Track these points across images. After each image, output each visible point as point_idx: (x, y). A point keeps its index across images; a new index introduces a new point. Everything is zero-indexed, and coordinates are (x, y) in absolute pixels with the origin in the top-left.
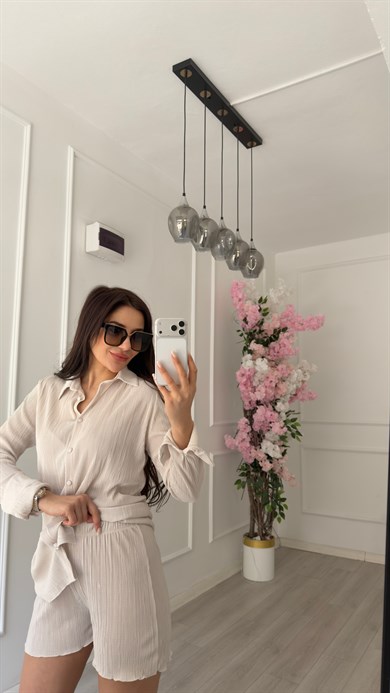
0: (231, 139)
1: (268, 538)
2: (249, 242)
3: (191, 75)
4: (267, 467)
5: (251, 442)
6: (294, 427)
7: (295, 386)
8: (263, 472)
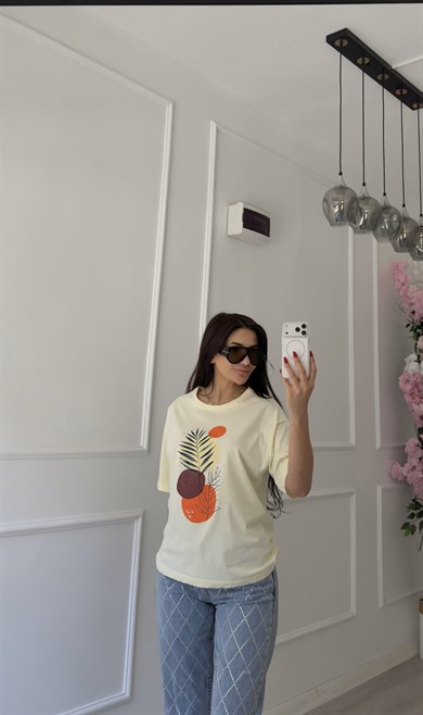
2: (417, 218)
3: (347, 44)
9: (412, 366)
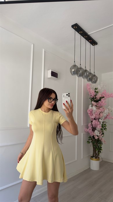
1: (98, 158)
2: (93, 73)
3: (77, 28)
5: (92, 130)
6: (105, 126)
7: (106, 114)
9: (90, 108)
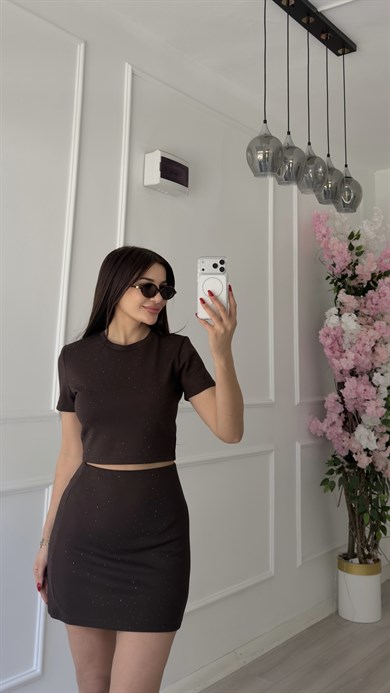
0: (318, 48)
2: (342, 169)
4: (363, 462)
5: (343, 427)
8: (359, 469)
9: (332, 320)
